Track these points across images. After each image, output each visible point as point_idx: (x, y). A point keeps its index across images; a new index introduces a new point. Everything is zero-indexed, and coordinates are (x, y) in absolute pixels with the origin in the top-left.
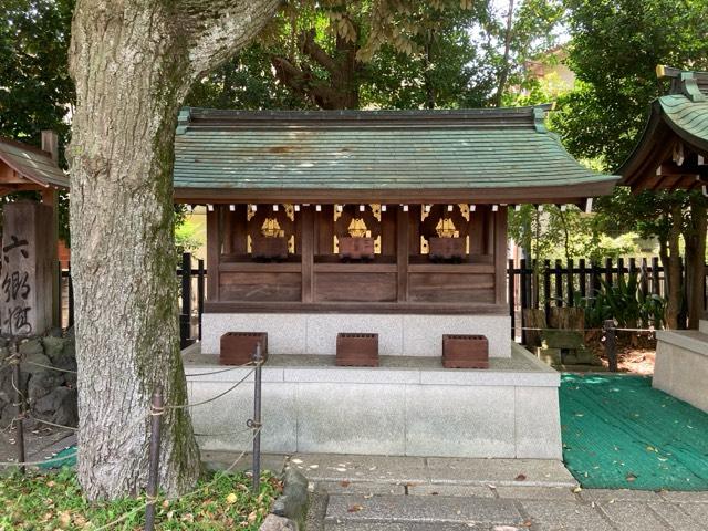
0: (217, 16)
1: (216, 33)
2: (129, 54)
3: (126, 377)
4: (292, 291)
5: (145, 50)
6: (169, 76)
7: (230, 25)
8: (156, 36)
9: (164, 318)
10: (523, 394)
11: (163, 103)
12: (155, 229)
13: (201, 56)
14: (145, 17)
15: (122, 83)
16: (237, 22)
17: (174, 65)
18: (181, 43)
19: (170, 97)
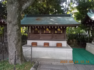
0: (26, 2)
1: (26, 4)
2: (14, 7)
3: (14, 49)
4: (38, 38)
5: (16, 7)
6: (19, 10)
7: (28, 3)
8: (17, 5)
9: (19, 41)
10: (68, 51)
11: (19, 14)
12: (18, 30)
13: (24, 7)
14: (16, 2)
15: (13, 11)
16: (29, 3)
17: (20, 9)
18: (21, 6)
19: (19, 13)
